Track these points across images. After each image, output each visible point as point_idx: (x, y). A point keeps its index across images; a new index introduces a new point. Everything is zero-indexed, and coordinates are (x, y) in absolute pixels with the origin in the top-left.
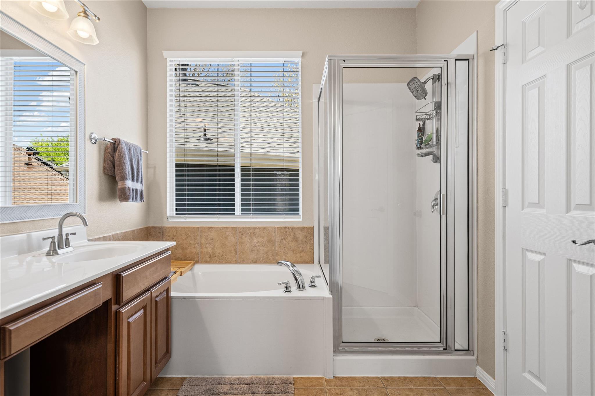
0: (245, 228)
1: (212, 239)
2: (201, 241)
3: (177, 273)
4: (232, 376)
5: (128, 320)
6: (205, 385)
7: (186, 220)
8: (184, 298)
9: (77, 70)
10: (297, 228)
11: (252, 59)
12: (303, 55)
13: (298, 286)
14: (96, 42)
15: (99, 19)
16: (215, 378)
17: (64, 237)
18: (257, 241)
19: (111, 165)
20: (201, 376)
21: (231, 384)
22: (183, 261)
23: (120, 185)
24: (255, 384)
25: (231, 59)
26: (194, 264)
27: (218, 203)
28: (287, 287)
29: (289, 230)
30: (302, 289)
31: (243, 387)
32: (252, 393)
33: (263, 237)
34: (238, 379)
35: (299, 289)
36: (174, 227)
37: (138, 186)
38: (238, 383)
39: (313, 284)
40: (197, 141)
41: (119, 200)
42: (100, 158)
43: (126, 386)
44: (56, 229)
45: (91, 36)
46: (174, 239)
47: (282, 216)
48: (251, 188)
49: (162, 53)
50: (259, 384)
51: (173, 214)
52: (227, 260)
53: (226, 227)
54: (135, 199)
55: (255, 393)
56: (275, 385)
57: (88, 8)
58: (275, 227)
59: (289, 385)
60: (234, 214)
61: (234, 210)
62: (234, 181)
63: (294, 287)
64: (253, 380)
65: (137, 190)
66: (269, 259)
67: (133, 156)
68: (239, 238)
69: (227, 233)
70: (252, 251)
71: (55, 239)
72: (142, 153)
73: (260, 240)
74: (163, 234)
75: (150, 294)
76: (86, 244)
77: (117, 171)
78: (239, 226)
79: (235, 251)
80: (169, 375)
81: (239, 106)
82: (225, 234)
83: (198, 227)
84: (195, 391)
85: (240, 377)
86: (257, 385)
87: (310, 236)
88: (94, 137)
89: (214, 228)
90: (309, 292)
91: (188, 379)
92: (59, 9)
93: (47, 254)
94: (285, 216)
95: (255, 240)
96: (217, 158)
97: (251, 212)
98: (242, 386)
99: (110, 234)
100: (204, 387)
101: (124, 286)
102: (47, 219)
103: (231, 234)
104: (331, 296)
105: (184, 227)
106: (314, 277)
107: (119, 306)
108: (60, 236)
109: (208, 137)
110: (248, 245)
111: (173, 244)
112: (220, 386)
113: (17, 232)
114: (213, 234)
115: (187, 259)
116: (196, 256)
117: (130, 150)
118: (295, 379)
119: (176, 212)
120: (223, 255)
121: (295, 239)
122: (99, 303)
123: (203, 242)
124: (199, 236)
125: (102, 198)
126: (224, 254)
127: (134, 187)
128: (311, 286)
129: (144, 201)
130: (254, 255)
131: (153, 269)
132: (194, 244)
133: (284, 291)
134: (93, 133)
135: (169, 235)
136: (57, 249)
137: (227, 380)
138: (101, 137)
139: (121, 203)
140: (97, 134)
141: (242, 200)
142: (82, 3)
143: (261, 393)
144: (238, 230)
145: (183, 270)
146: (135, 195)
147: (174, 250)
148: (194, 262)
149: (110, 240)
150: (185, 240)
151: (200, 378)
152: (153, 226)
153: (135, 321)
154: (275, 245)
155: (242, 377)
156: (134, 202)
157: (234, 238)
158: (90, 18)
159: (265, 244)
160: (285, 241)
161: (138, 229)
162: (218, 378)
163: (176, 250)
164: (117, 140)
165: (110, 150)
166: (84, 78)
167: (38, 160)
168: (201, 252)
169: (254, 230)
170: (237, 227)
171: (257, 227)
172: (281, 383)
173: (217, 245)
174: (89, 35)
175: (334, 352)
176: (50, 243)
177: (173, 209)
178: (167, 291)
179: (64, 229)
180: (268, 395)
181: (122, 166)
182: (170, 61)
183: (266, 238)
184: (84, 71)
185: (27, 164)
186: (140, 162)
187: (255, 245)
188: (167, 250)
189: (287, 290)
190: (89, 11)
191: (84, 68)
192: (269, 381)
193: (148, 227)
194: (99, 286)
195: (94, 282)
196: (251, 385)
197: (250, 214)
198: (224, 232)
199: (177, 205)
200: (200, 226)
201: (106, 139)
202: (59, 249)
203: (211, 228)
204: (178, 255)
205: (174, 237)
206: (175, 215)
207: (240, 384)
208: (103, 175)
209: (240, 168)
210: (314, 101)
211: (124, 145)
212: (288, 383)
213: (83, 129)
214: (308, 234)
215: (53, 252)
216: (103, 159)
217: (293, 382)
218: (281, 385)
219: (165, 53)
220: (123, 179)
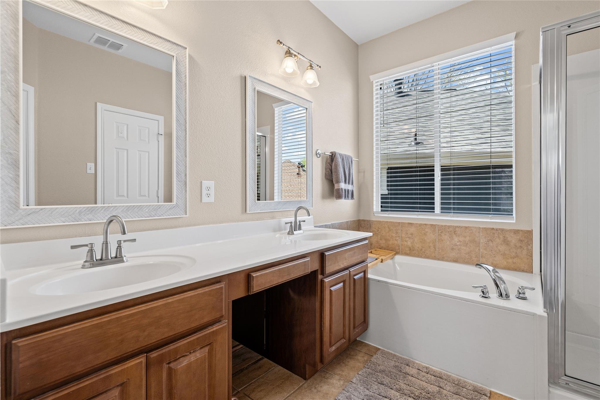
0: (445, 226)
1: (412, 234)
2: (402, 235)
3: (378, 260)
4: (421, 363)
5: (330, 288)
6: (395, 361)
7: (388, 216)
8: (379, 282)
9: (307, 107)
10: (508, 231)
11: (453, 59)
12: (516, 37)
13: (499, 293)
14: (318, 84)
15: (320, 67)
16: (405, 358)
17: (298, 223)
18: (458, 240)
19: (330, 172)
20: (393, 353)
21: (419, 370)
22: (386, 251)
23: (336, 186)
24: (443, 379)
25: (430, 65)
26: (395, 254)
27: (418, 202)
28: (484, 292)
29: (497, 232)
30: (505, 298)
31: (430, 377)
32: (439, 387)
33: (465, 237)
34: (427, 368)
35: (501, 297)
36: (379, 221)
37: (350, 187)
38: (426, 371)
39: (521, 295)
40: (408, 146)
41: (335, 198)
42: (322, 168)
43: (329, 337)
44: (293, 217)
45: (314, 81)
46: (378, 231)
47: (488, 216)
48: (452, 187)
49: (369, 77)
50: (448, 381)
51: (379, 210)
52: (426, 255)
53: (425, 224)
54: (347, 197)
55: (441, 388)
56: (465, 389)
57: (313, 62)
58: (480, 228)
59: (483, 396)
60: (434, 212)
61: (433, 208)
62: (434, 181)
63: (493, 293)
64: (442, 375)
65: (348, 190)
66: (472, 260)
67: (345, 164)
68: (439, 235)
69: (426, 229)
70: (452, 249)
71: (292, 224)
72: (353, 162)
73: (462, 239)
74: (370, 226)
75: (348, 272)
76: (313, 229)
77: (334, 176)
78: (438, 224)
79: (434, 247)
80: (367, 341)
81: (439, 108)
82: (424, 230)
83: (399, 222)
84: (385, 363)
85: (429, 367)
86: (446, 382)
87: (527, 241)
88: (318, 153)
89: (414, 224)
90: (514, 303)
91: (381, 350)
92: (294, 69)
93: (288, 233)
94: (492, 216)
95: (456, 239)
96: (416, 160)
97: (452, 211)
98: (429, 375)
99: (330, 223)
100: (393, 362)
101: (327, 262)
102: (289, 210)
103: (430, 231)
104: (545, 315)
105: (387, 222)
106: (523, 288)
107: (324, 277)
108: (296, 222)
109: (418, 141)
110: (448, 243)
111: (370, 235)
112: (408, 367)
113: (273, 218)
114: (412, 230)
115: (389, 249)
116: (397, 248)
117: (343, 160)
118: (492, 393)
119: (381, 208)
120: (421, 250)
121: (506, 242)
122: (309, 271)
123: (403, 235)
124: (400, 230)
125: (324, 197)
126: (423, 249)
127: (347, 188)
128: (519, 297)
129: (354, 199)
130: (455, 253)
131: (351, 253)
132: (396, 237)
133: (481, 296)
134: (318, 150)
135: (375, 227)
136: (293, 231)
137: (416, 364)
138: (323, 152)
139: (337, 200)
140: (320, 150)
141: (442, 199)
142: (309, 60)
143: (448, 390)
144: (437, 227)
145: (383, 258)
146: (347, 195)
147: (379, 240)
148: (395, 252)
149: (330, 228)
150: (388, 232)
151: (392, 354)
152: (363, 219)
153: (336, 291)
154: (479, 246)
155: (431, 368)
156: (347, 199)
157: (434, 234)
158: (314, 68)
159: (467, 244)
160: (492, 243)
161: (351, 221)
162: (407, 359)
163: (381, 240)
164: (334, 153)
165: (329, 161)
166: (312, 112)
167: (304, 171)
168: (402, 245)
169: (455, 229)
170: (437, 225)
171: (458, 226)
172: (474, 390)
173: (416, 240)
174: (313, 81)
175: (549, 382)
176: (289, 227)
177: (379, 205)
178: (365, 272)
179: (298, 218)
180: (455, 395)
181: (337, 172)
182: (376, 82)
183: (468, 238)
184: (312, 107)
185: (298, 174)
186: (351, 168)
187: (456, 243)
188: (365, 239)
189: (485, 294)
190: (314, 64)
191: (312, 105)
192: (460, 382)
193: (359, 220)
194: (308, 259)
195: (306, 255)
196: (438, 379)
197: (451, 212)
198: (423, 228)
199: (382, 203)
200: (401, 222)
201: (326, 153)
202: (294, 231)
203: (411, 224)
204: (382, 245)
205: (379, 230)
206: (380, 211)
207: (427, 373)
208: (325, 180)
209: (440, 168)
210: (533, 84)
211: (339, 156)
212: (483, 393)
213: (311, 148)
214: (525, 238)
215: (291, 233)
216: (325, 168)
217: (489, 396)
218: (473, 392)
219: (372, 77)
220: (338, 182)
